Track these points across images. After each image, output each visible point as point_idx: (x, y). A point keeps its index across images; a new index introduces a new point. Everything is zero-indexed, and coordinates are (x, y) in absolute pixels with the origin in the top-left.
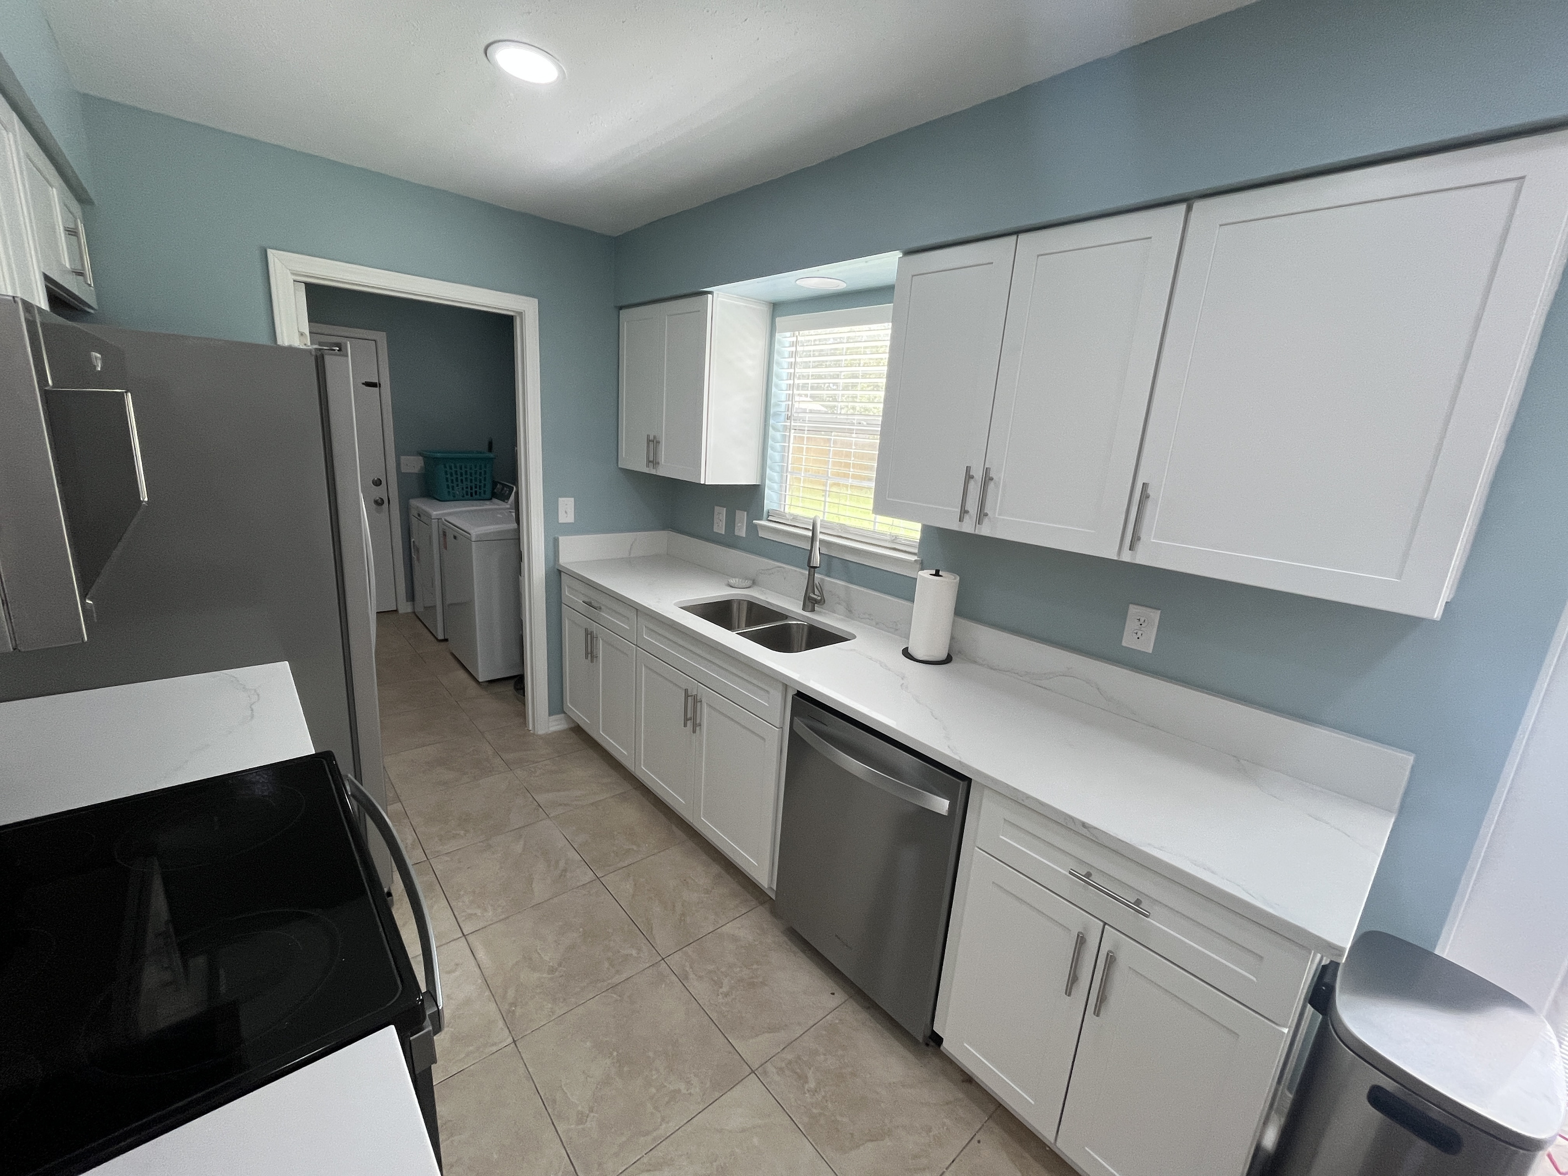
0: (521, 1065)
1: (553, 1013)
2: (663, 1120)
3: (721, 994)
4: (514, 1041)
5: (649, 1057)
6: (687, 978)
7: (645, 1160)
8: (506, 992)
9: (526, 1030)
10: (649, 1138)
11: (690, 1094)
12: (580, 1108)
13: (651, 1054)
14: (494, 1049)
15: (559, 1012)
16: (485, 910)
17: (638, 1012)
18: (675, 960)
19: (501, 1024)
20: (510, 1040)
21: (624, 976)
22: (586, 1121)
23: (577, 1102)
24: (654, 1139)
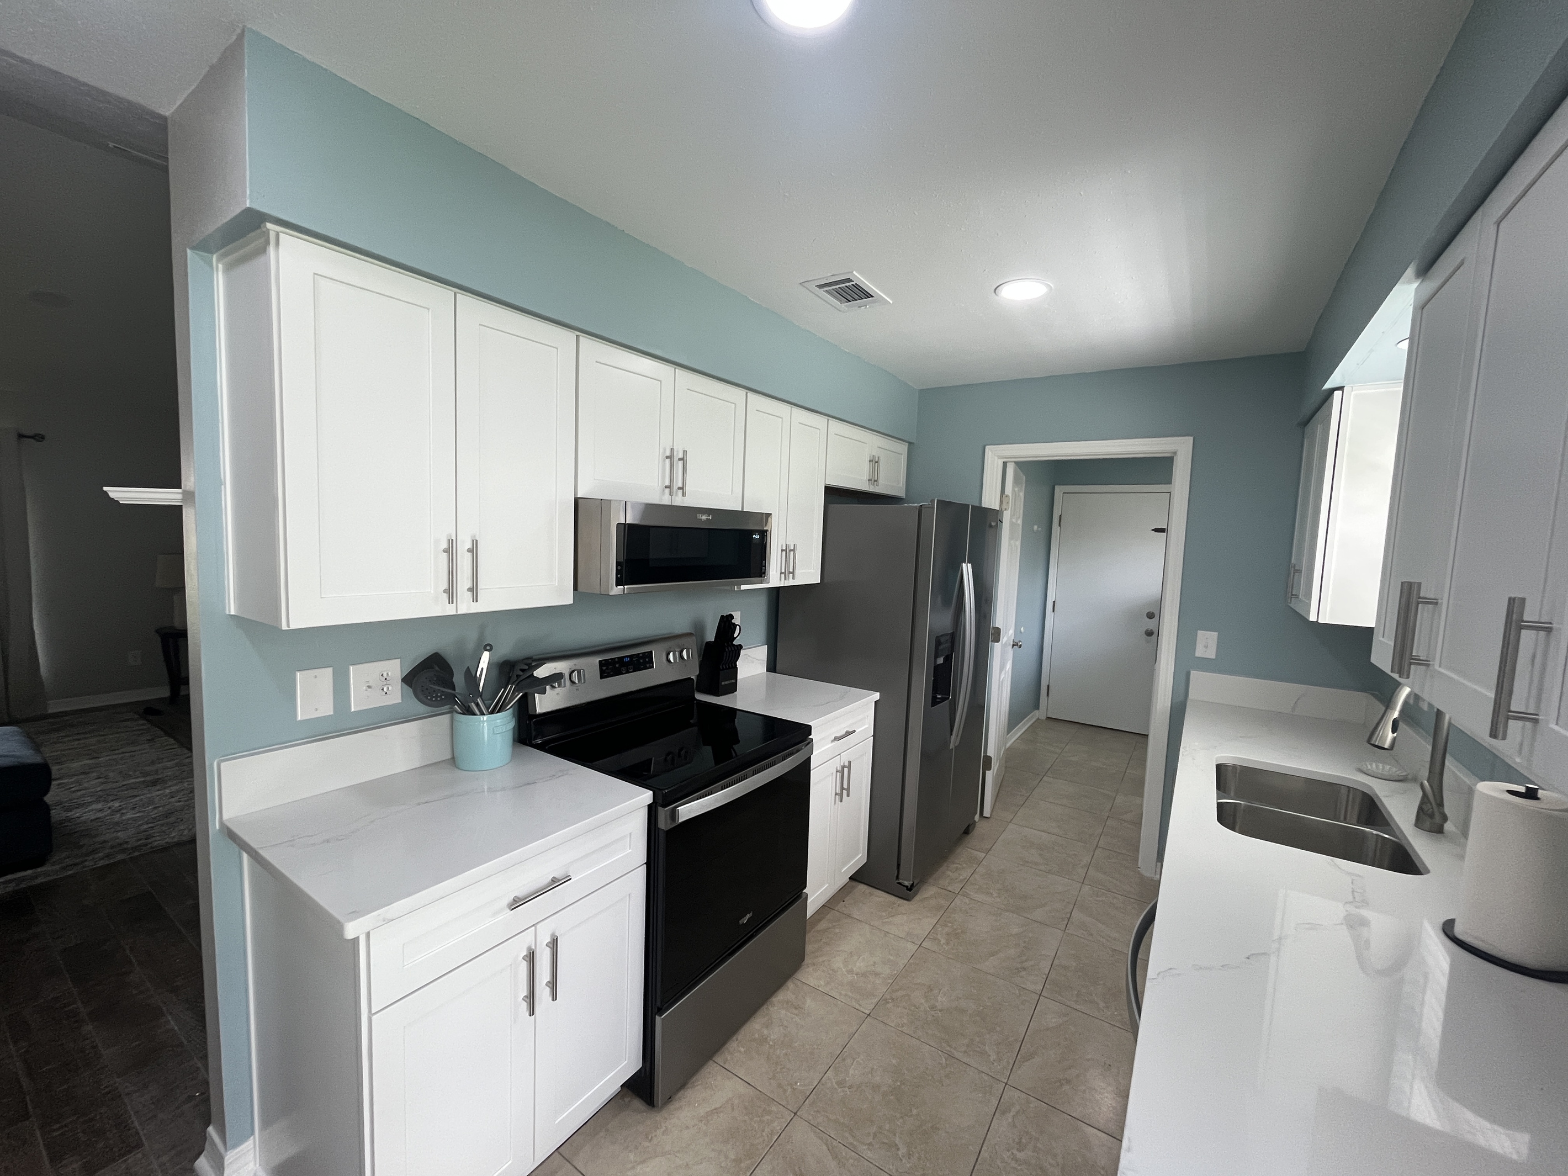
0: (855, 1028)
1: (903, 1026)
2: (870, 1144)
3: (1013, 1154)
4: (869, 1015)
5: (911, 1110)
6: (1004, 1113)
7: (835, 1143)
8: (897, 991)
9: (880, 1017)
10: (851, 1140)
11: (901, 1160)
12: (847, 1079)
13: (915, 1112)
14: (857, 1007)
15: (905, 1029)
16: (948, 944)
17: (943, 1085)
18: (1011, 1094)
19: (875, 1001)
20: (868, 1012)
21: (965, 1060)
22: (841, 1088)
23: (850, 1075)
24: (851, 1144)
